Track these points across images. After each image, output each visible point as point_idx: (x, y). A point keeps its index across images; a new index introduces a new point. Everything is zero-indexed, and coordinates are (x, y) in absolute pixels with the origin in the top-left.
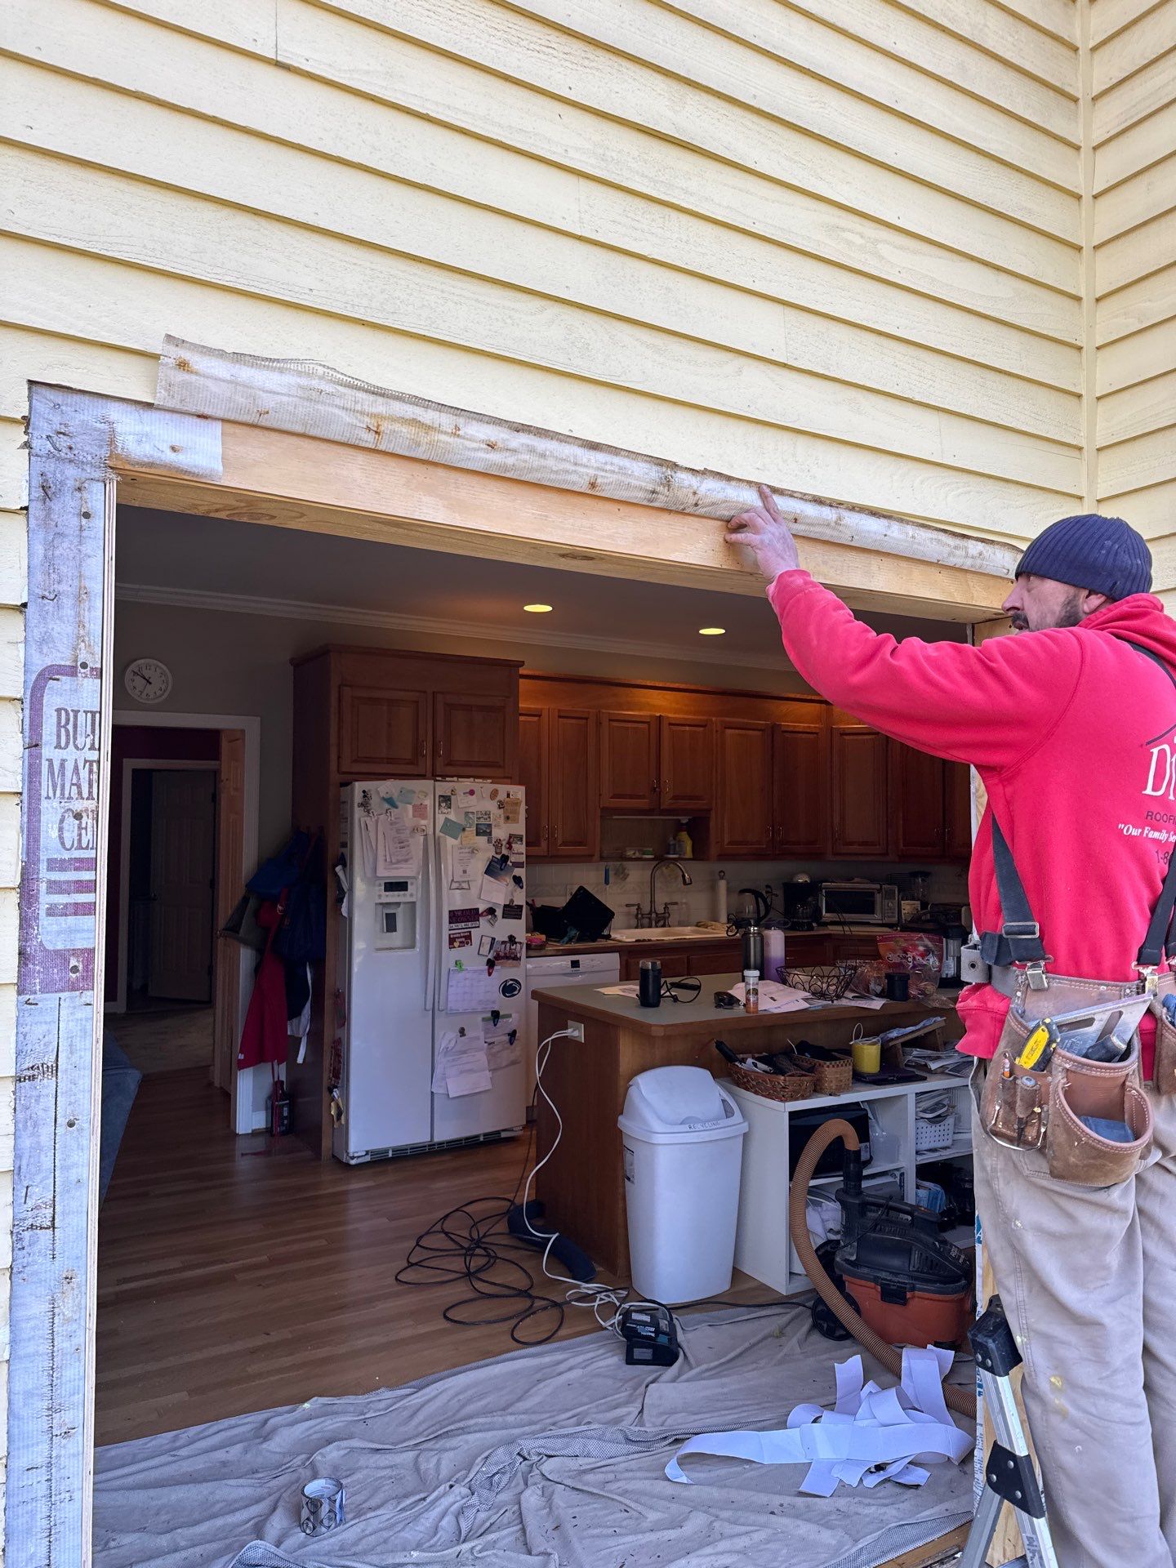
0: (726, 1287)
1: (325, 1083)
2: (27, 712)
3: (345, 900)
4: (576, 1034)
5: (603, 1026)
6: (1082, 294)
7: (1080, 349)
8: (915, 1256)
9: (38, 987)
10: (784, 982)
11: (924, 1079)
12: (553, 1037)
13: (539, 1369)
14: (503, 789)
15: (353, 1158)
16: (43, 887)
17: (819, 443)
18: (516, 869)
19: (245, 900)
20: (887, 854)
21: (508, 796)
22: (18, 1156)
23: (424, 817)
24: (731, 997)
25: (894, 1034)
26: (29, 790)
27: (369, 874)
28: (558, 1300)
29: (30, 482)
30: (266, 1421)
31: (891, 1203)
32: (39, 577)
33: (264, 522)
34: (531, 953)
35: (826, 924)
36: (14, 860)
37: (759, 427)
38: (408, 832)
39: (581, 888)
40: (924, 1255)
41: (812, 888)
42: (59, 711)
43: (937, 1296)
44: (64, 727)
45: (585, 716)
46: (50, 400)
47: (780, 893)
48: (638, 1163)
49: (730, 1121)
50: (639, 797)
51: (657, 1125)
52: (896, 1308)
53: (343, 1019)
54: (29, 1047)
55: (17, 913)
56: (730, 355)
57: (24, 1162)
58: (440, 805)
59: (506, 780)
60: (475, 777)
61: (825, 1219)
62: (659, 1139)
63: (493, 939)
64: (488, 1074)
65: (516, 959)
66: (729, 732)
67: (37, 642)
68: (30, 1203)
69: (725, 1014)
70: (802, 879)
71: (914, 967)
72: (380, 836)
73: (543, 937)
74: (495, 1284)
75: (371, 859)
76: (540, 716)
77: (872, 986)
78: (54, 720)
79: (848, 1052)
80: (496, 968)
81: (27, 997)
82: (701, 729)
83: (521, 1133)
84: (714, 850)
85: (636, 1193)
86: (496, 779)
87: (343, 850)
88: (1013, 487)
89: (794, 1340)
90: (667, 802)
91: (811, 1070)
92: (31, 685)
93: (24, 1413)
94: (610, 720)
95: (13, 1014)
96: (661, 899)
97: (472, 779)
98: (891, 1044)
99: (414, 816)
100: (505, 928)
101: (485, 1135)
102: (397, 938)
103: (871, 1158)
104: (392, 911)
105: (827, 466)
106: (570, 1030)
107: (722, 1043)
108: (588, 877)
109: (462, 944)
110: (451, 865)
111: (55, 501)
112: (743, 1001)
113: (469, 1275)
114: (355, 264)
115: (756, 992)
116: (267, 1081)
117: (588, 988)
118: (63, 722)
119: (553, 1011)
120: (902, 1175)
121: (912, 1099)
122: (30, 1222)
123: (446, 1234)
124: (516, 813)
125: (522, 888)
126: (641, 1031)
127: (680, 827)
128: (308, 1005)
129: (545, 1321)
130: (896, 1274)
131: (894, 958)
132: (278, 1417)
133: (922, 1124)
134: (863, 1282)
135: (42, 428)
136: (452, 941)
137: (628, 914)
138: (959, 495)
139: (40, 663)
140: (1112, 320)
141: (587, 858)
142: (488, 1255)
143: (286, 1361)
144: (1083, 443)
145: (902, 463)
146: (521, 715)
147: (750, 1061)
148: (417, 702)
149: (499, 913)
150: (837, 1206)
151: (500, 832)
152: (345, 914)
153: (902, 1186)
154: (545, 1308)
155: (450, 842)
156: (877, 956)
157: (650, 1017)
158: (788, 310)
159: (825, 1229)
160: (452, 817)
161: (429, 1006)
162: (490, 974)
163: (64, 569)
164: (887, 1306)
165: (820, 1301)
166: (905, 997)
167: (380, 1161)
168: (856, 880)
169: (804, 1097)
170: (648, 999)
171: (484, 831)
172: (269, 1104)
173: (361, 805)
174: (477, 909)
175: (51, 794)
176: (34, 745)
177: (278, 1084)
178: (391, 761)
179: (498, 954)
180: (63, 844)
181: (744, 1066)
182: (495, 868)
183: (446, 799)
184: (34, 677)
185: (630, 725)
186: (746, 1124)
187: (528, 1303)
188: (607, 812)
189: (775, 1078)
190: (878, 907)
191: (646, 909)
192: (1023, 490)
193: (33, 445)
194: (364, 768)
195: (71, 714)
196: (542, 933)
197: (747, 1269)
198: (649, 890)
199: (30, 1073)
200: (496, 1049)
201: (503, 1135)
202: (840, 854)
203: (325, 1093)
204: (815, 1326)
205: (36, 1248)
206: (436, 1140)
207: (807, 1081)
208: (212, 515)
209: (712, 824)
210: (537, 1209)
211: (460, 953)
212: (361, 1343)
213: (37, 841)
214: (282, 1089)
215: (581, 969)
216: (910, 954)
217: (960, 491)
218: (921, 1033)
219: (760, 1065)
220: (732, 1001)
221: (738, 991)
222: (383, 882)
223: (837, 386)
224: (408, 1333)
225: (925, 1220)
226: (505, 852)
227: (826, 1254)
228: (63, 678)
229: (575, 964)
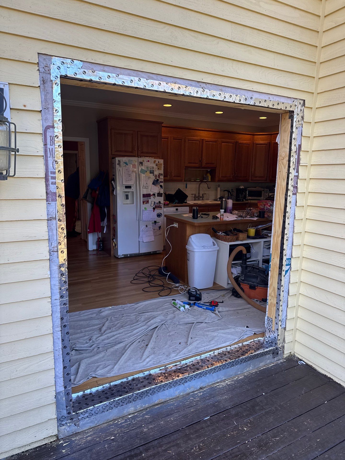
0: (212, 286)
1: (111, 238)
2: (43, 137)
3: (115, 190)
4: (176, 225)
5: (183, 223)
6: (320, 15)
7: (318, 32)
8: (259, 279)
9: (50, 200)
10: (231, 213)
11: (266, 238)
12: (170, 226)
13: (165, 301)
14: (157, 160)
15: (119, 256)
16: (50, 178)
17: (240, 63)
18: (161, 183)
19: (88, 190)
20: (266, 180)
21: (159, 162)
22: (49, 237)
23: (135, 168)
24: (217, 217)
25: (260, 227)
26: (45, 155)
27: (121, 183)
28: (170, 287)
29: (40, 79)
30: (101, 310)
31: (253, 266)
32: (44, 104)
33: (94, 88)
34: (165, 206)
35: (247, 200)
36: (43, 171)
37: (223, 59)
38: (131, 172)
39: (179, 189)
40: (261, 278)
41: (245, 190)
42: (50, 136)
43: (263, 288)
44: (52, 140)
45: (181, 139)
46: (43, 58)
47: (235, 191)
48: (190, 256)
49: (214, 247)
50: (196, 163)
51: (195, 247)
52: (253, 291)
53: (115, 222)
54: (50, 213)
55: (45, 183)
56: (215, 38)
57: (50, 238)
58: (140, 165)
59: (158, 158)
60: (150, 157)
61: (236, 271)
62: (195, 250)
63: (155, 202)
64: (153, 237)
65: (161, 207)
66: (223, 144)
67: (44, 120)
68: (52, 246)
69: (215, 221)
70: (242, 187)
71: (267, 209)
72: (124, 173)
73: (168, 202)
74: (155, 284)
75: (121, 179)
76: (168, 139)
77: (255, 214)
78: (49, 139)
79: (247, 231)
80: (155, 210)
81: (48, 202)
82: (215, 143)
83: (162, 252)
84: (217, 179)
85: (190, 263)
86: (155, 157)
87: (113, 177)
88: (295, 75)
89: (227, 297)
90: (204, 165)
91: (236, 235)
92: (44, 130)
93: (54, 288)
94: (188, 140)
95: (46, 206)
96: (201, 193)
97: (148, 157)
98: (259, 229)
99: (133, 168)
100: (158, 199)
101: (153, 252)
102: (128, 201)
103: (251, 257)
104: (127, 194)
105: (241, 70)
106: (174, 225)
107: (213, 228)
108: (180, 186)
109: (146, 203)
110: (143, 183)
111: (46, 84)
112: (220, 217)
113: (149, 282)
114: (115, 17)
115: (223, 215)
116: (96, 237)
117: (180, 215)
118: (51, 139)
119: (170, 220)
120: (259, 261)
121: (262, 243)
122: (52, 250)
123: (143, 273)
124: (161, 167)
125: (162, 188)
126: (192, 225)
127: (207, 172)
128: (106, 218)
129: (167, 292)
130: (253, 283)
131: (262, 207)
132: (103, 309)
133: (265, 249)
134: (245, 284)
135: (42, 65)
136: (143, 202)
137: (192, 197)
138: (279, 77)
139: (46, 125)
140: (328, 23)
141: (181, 181)
142: (153, 278)
143: (104, 298)
144: (316, 61)
145: (263, 68)
146: (162, 138)
147: (220, 233)
148: (133, 134)
149: (156, 195)
150: (240, 268)
151: (157, 173)
152: (115, 194)
153: (258, 264)
154: (167, 289)
155: (143, 175)
156: (258, 207)
157: (196, 221)
158: (232, 24)
159: (237, 273)
160: (143, 168)
161: (138, 219)
162: (154, 211)
163: (49, 102)
164: (250, 290)
165: (234, 289)
166: (264, 217)
167: (126, 257)
168: (257, 187)
169: (233, 241)
170: (194, 217)
171: (152, 172)
172: (97, 243)
173: (118, 164)
174: (150, 194)
175: (50, 156)
176: (45, 145)
177: (99, 238)
178: (126, 152)
179: (156, 206)
180: (53, 168)
181: (219, 234)
182: (155, 183)
183: (141, 163)
184: (44, 128)
185: (194, 142)
186: (218, 247)
187: (163, 288)
188: (187, 168)
189: (226, 236)
190: (263, 195)
191: (197, 195)
192: (297, 75)
193: (40, 70)
194: (119, 153)
195: (53, 137)
196: (168, 201)
197: (217, 282)
198: (198, 190)
199: (50, 219)
200: (156, 230)
201: (157, 252)
202: (253, 180)
203: (112, 240)
204: (233, 295)
205: (54, 256)
206: (140, 252)
207: (235, 237)
208: (82, 86)
209: (217, 171)
210: (166, 269)
211: (145, 205)
212: (122, 295)
213: (48, 167)
214: (100, 239)
215: (178, 211)
216: (266, 206)
217: (279, 76)
218: (267, 226)
219: (223, 233)
220: (217, 218)
221: (219, 215)
222: (125, 186)
223: (246, 46)
224: (134, 293)
225: (262, 270)
226: (158, 178)
227: (236, 279)
228: (51, 129)
229: (177, 210)
